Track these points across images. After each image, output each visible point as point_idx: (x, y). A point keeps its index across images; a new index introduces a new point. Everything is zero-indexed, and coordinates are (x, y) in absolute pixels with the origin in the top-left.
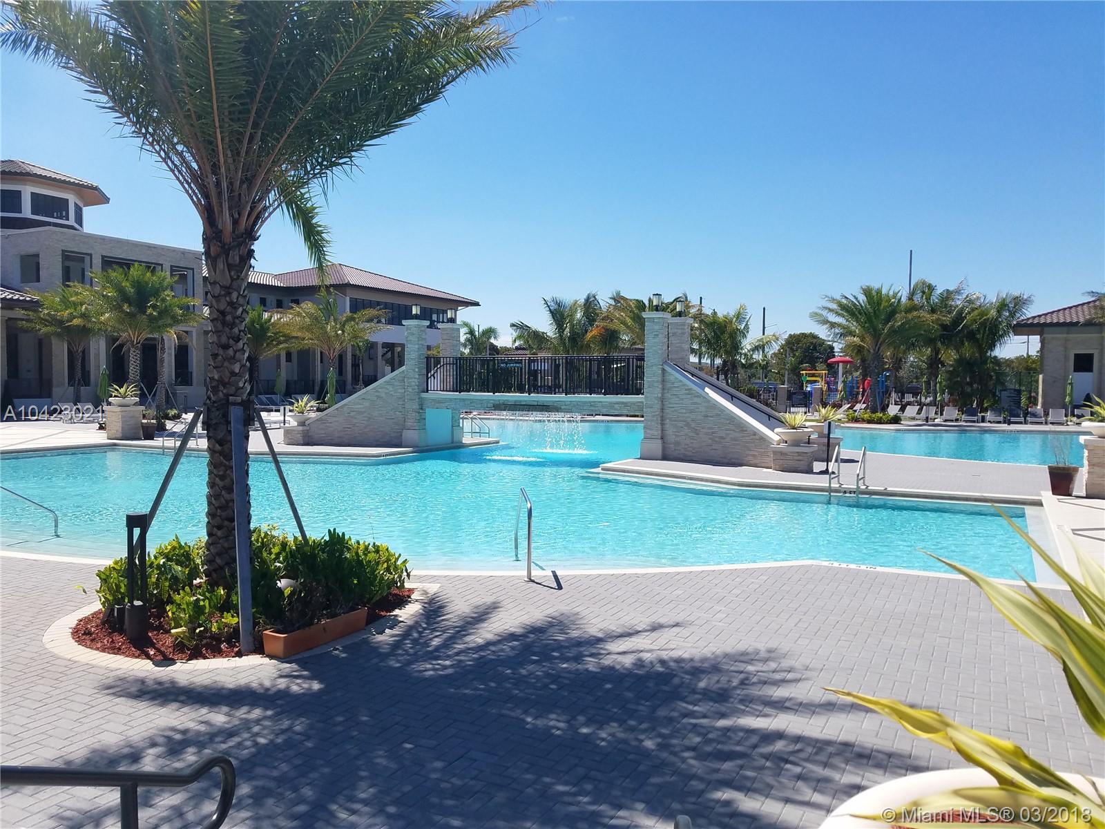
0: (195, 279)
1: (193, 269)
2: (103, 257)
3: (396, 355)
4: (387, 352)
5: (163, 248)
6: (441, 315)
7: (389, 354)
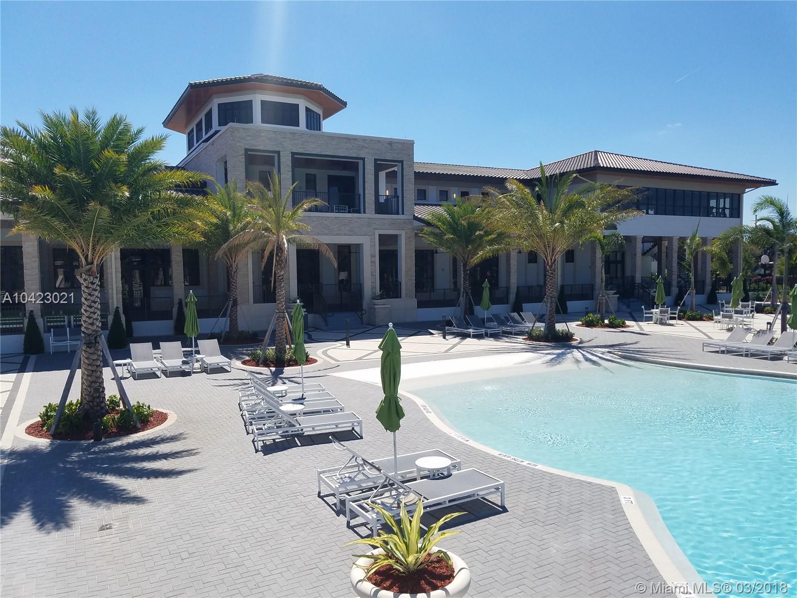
0: (405, 173)
1: (402, 162)
2: (293, 154)
3: (664, 249)
4: (653, 247)
5: (365, 139)
6: (722, 201)
7: (656, 249)
